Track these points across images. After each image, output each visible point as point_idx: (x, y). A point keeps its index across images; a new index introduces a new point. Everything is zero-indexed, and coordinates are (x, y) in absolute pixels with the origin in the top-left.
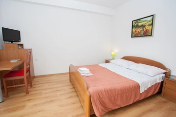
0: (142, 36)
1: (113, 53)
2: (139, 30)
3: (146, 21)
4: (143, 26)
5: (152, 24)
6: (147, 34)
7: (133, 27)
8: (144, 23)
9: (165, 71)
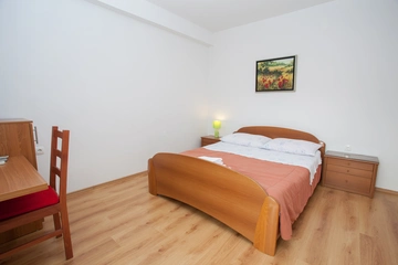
0: (275, 90)
1: (217, 123)
2: (271, 79)
3: (282, 64)
4: (278, 73)
5: (293, 71)
6: (286, 86)
7: (257, 72)
8: (279, 67)
9: (319, 146)
